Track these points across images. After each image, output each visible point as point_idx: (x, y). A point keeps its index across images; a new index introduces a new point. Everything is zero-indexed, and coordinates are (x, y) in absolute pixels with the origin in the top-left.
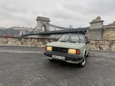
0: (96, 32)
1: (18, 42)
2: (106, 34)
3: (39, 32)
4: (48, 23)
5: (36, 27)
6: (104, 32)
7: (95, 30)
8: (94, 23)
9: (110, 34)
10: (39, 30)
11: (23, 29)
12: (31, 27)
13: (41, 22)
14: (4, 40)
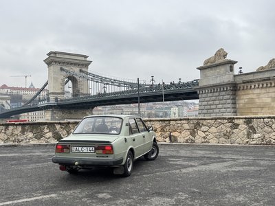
0: (217, 94)
2: (244, 99)
3: (56, 99)
4: (84, 70)
5: (45, 86)
6: (239, 93)
7: (213, 88)
9: (254, 96)
11: (5, 91)
12: (32, 85)
13: (61, 69)
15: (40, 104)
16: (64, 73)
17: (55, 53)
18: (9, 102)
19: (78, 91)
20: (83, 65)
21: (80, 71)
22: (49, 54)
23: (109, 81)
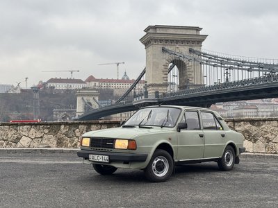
1: (49, 140)
3: (157, 93)
4: (195, 48)
5: (142, 75)
10: (152, 85)
11: (92, 84)
12: (125, 75)
13: (164, 50)
14: (7, 135)
15: (136, 101)
16: (167, 56)
17: (155, 27)
18: (97, 98)
19: (187, 81)
20: (193, 42)
21: (191, 51)
22: (146, 30)
23: (235, 64)
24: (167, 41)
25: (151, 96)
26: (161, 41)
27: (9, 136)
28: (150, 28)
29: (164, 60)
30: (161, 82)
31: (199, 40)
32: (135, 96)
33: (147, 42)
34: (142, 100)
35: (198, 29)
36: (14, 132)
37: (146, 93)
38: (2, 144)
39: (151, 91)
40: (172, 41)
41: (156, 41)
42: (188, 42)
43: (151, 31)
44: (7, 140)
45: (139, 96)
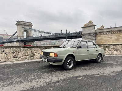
8: (87, 27)
10: (19, 36)
12: (6, 33)
13: (22, 27)
14: (27, 53)
19: (28, 35)
21: (29, 28)
24: (23, 25)
25: (19, 39)
26: (21, 25)
27: (29, 53)
28: (18, 21)
29: (23, 30)
30: (22, 35)
31: (32, 26)
32: (14, 39)
33: (17, 25)
34: (17, 40)
35: (31, 23)
36: (30, 51)
37: (18, 38)
38: (26, 58)
39: (19, 38)
40: (24, 25)
41: (20, 25)
42: (29, 26)
43: (19, 22)
44: (28, 56)
45: (15, 39)
